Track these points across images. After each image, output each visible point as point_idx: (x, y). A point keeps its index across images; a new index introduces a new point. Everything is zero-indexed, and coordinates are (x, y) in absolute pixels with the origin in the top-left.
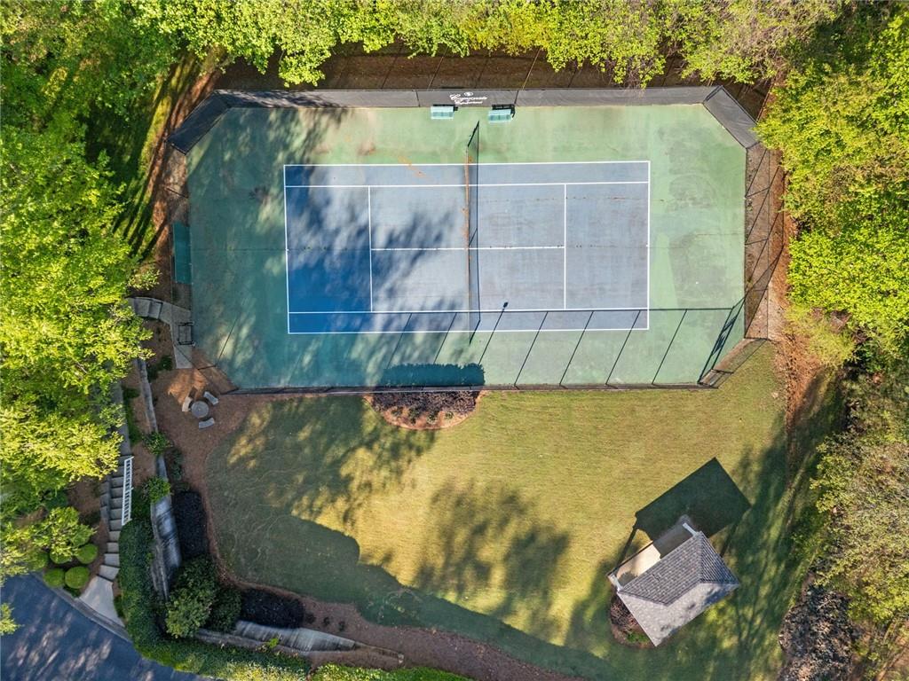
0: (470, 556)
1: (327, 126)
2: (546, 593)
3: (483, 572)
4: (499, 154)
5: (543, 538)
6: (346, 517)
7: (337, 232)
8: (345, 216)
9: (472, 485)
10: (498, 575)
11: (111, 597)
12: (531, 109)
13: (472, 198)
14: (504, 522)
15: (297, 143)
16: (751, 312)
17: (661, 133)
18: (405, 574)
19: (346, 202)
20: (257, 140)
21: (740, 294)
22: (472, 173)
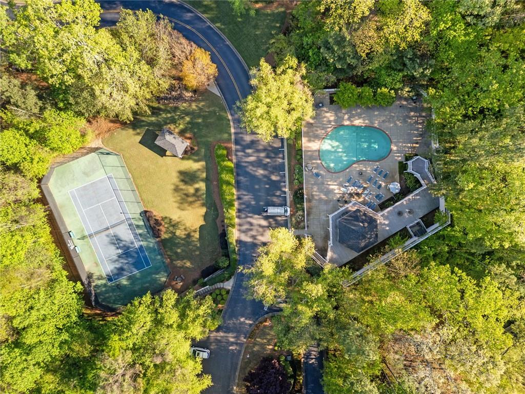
0: (194, 195)
1: (96, 276)
2: (195, 172)
3: (197, 190)
4: (83, 231)
5: (182, 177)
6: (195, 231)
7: (122, 263)
8: (117, 263)
9: (175, 202)
10: (197, 186)
11: (227, 282)
12: (68, 227)
13: (97, 233)
14: (182, 190)
15: (104, 282)
16: (97, 149)
17: (60, 192)
18: (203, 210)
19: (113, 263)
20: (107, 292)
21: (93, 153)
22: (91, 236)
